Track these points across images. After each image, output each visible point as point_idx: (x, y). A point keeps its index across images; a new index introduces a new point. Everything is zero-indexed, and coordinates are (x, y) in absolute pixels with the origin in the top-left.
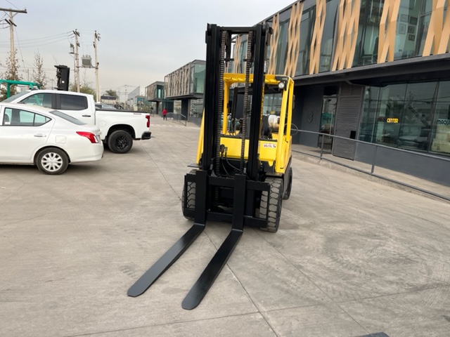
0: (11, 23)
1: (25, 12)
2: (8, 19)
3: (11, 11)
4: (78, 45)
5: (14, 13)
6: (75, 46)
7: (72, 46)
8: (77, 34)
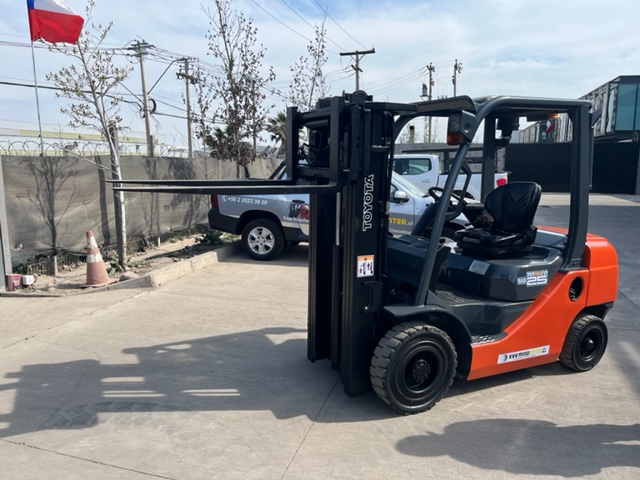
0: (357, 69)
1: (373, 51)
2: (354, 65)
3: (357, 53)
4: (431, 83)
5: (360, 56)
6: (428, 86)
7: (425, 87)
8: (431, 69)
